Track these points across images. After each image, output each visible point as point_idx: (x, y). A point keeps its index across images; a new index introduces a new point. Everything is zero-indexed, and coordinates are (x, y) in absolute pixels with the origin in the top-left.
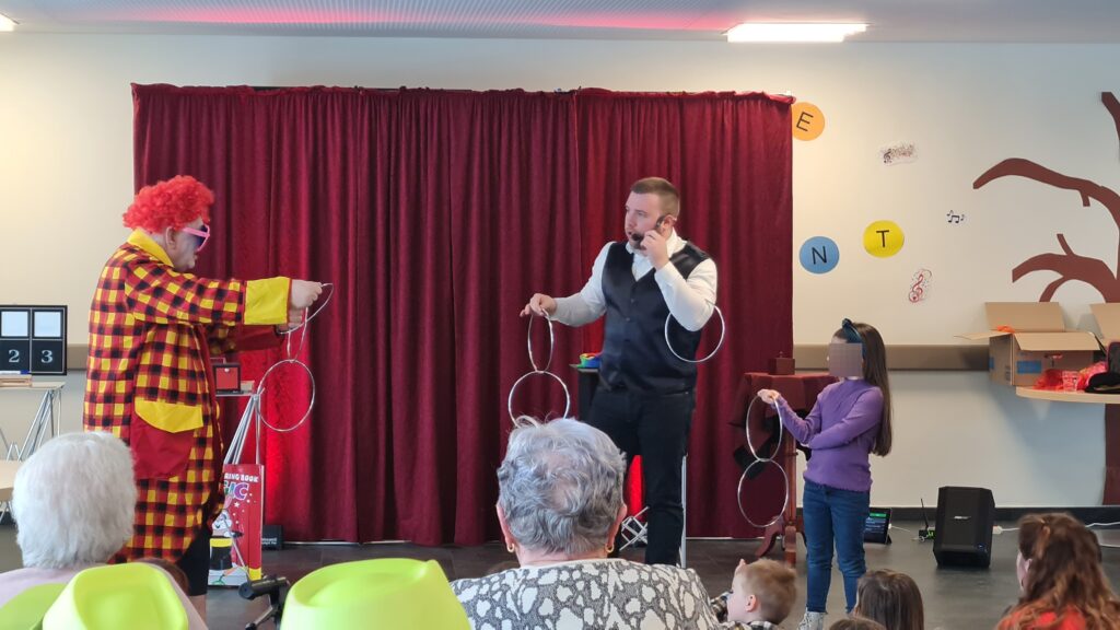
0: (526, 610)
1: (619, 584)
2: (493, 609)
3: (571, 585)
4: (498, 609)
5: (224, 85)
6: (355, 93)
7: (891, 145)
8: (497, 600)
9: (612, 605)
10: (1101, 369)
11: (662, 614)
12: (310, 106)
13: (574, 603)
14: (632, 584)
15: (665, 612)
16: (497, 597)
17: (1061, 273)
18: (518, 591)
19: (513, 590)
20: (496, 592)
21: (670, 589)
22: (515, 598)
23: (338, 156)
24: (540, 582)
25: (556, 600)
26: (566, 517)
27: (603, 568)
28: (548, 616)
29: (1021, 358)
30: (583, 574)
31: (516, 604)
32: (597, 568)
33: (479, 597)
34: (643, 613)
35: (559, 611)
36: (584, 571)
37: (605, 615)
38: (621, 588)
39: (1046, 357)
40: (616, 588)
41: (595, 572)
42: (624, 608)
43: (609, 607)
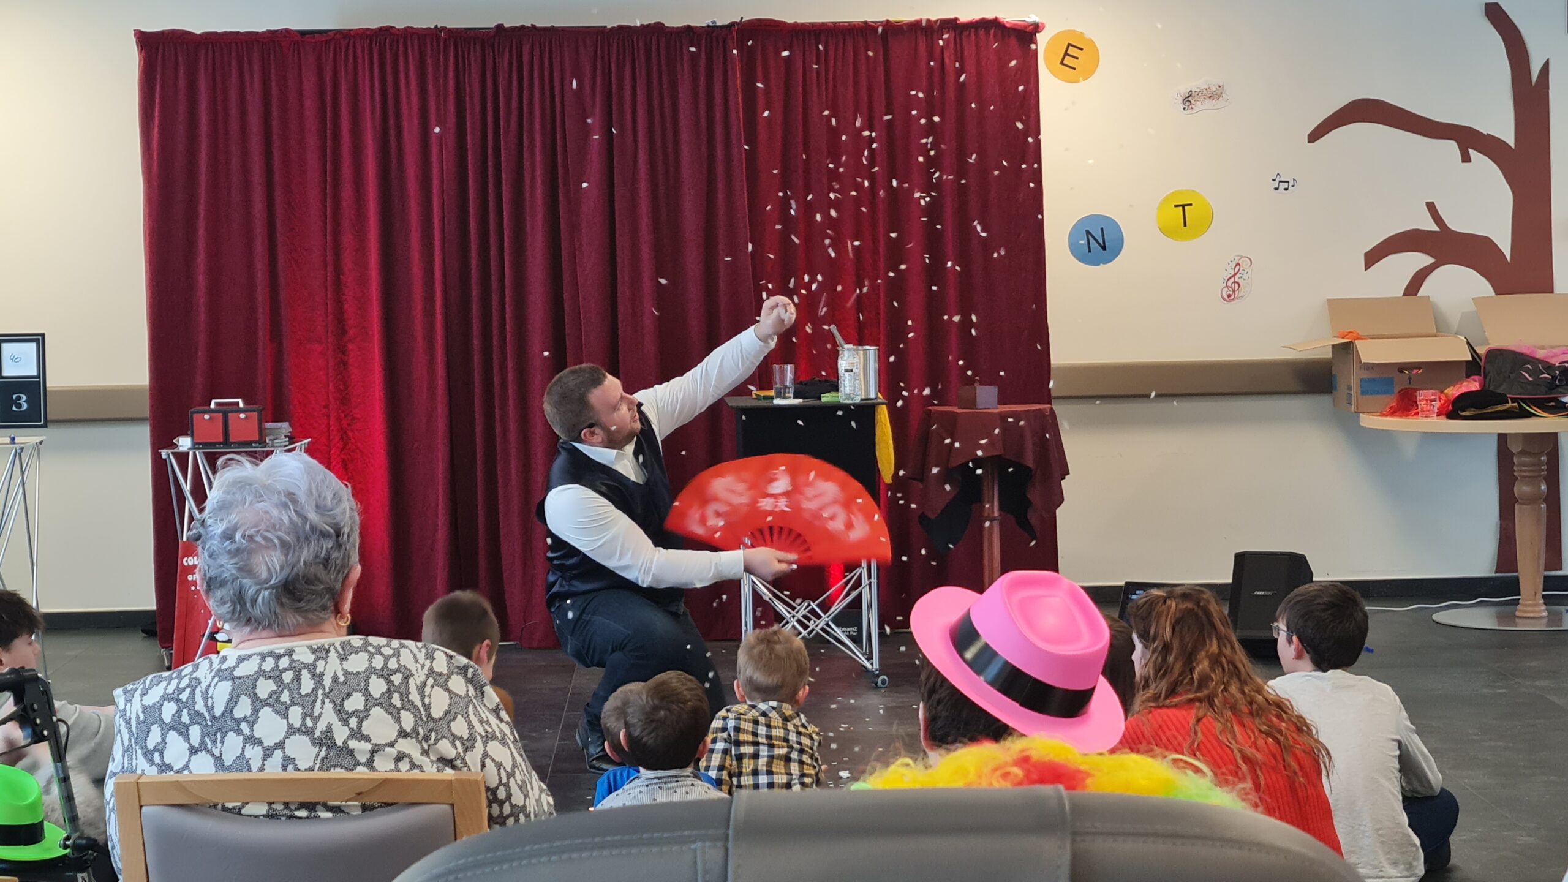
0: (218, 712)
1: (340, 674)
2: (179, 712)
3: (276, 676)
4: (185, 711)
5: (260, 28)
6: (436, 33)
7: (1193, 85)
8: (184, 700)
9: (327, 701)
10: (1473, 385)
11: (395, 712)
12: (376, 56)
13: (278, 700)
14: (358, 673)
15: (399, 710)
16: (184, 696)
17: (1433, 257)
18: (209, 686)
19: (204, 686)
20: (184, 690)
21: (411, 681)
22: (205, 697)
23: (416, 121)
24: (236, 673)
25: (255, 698)
26: (266, 589)
27: (321, 653)
28: (245, 719)
29: (1366, 375)
30: (292, 661)
31: (206, 705)
32: (314, 651)
33: (166, 698)
34: (367, 710)
35: (258, 711)
36: (295, 657)
37: (316, 714)
38: (342, 679)
39: (1401, 371)
40: (335, 679)
41: (309, 658)
42: (342, 704)
43: (323, 703)
